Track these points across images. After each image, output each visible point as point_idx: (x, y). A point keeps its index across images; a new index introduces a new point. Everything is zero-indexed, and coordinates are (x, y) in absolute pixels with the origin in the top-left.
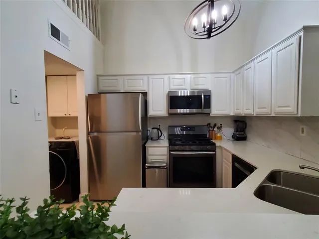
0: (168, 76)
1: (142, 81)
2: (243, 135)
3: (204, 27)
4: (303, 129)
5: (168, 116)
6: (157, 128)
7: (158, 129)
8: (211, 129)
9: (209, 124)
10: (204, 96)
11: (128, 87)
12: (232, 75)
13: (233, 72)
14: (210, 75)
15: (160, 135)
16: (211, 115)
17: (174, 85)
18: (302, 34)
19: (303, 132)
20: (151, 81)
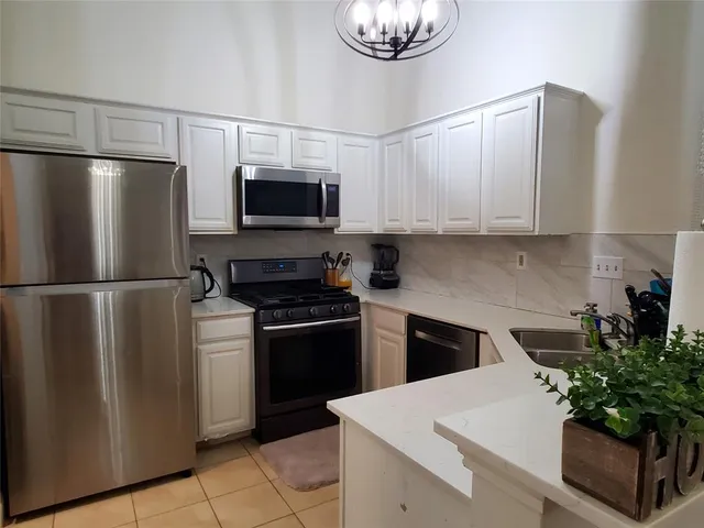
0: (237, 124)
1: (160, 126)
2: (391, 275)
3: (384, 33)
4: (521, 257)
5: (236, 233)
6: (198, 268)
7: (204, 270)
8: (330, 265)
9: (328, 253)
10: (327, 186)
11: (112, 140)
12: (377, 143)
13: (381, 137)
14: (334, 137)
15: (208, 286)
16: (336, 232)
17: (252, 152)
18: (541, 94)
19: (521, 263)
20: (186, 130)
